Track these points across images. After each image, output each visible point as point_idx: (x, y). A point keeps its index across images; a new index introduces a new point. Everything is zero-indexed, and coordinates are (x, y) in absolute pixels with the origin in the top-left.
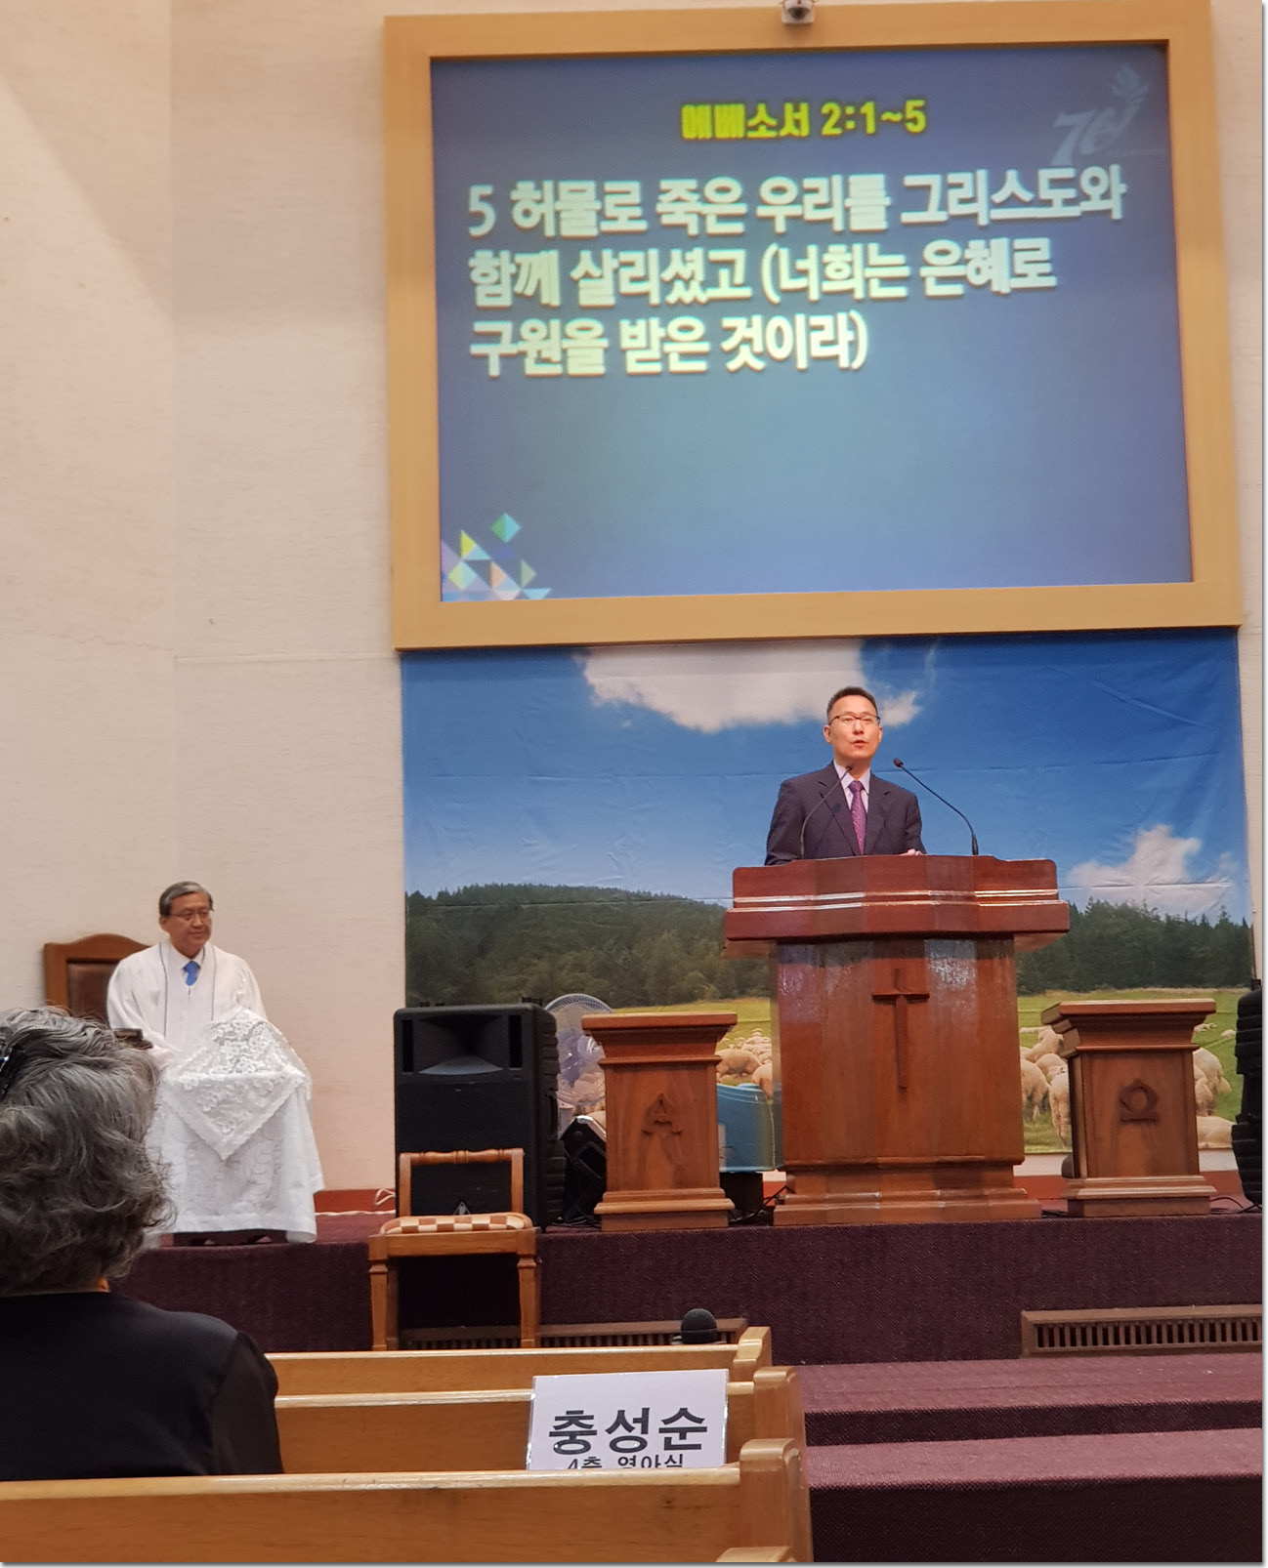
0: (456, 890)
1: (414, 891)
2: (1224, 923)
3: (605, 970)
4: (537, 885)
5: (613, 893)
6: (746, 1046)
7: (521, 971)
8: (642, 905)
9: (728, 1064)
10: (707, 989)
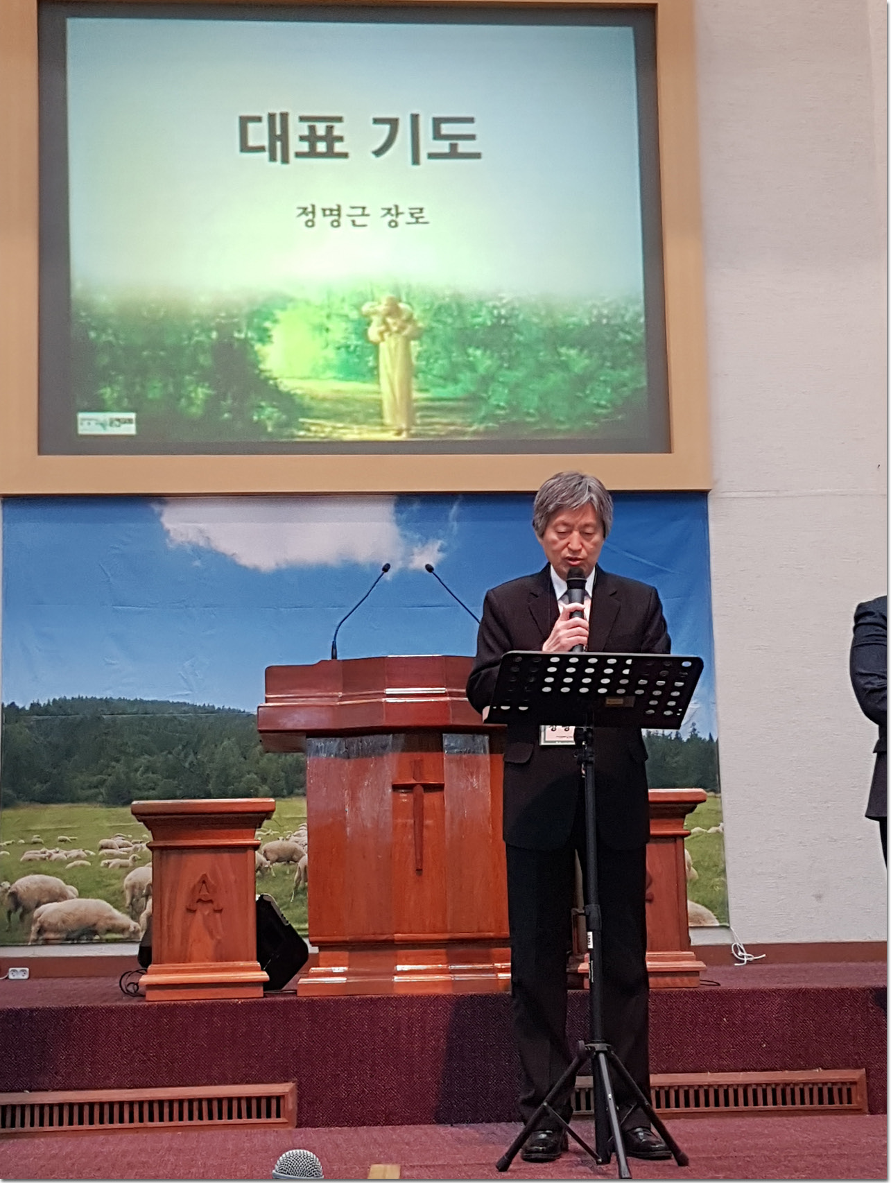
0: (46, 702)
1: (10, 703)
2: (694, 737)
3: (173, 772)
4: (116, 697)
5: (182, 706)
6: (293, 838)
7: (101, 773)
8: (207, 717)
9: (277, 854)
10: (260, 789)
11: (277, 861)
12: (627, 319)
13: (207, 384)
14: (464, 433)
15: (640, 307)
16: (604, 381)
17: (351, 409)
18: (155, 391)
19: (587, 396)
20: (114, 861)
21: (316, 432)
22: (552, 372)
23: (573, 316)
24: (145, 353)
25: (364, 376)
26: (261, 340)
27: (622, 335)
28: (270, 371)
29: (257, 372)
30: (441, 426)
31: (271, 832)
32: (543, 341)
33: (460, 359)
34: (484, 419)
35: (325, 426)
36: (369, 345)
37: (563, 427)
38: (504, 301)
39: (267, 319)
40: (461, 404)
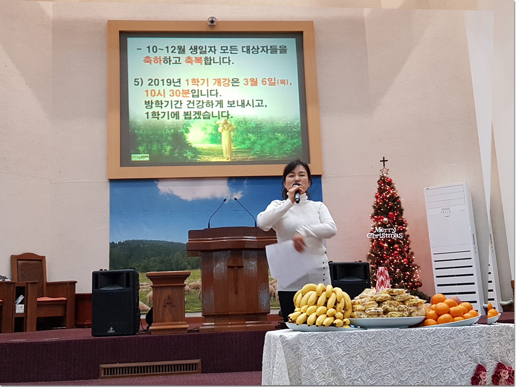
3: (162, 262)
4: (144, 240)
5: (164, 242)
8: (171, 245)
9: (193, 286)
10: (188, 267)
11: (194, 288)
12: (295, 124)
13: (170, 146)
14: (247, 159)
15: (299, 121)
16: (289, 143)
17: (213, 152)
18: (155, 147)
19: (284, 147)
20: (144, 290)
21: (203, 159)
22: (273, 140)
23: (279, 124)
24: (152, 136)
25: (217, 142)
26: (186, 132)
27: (294, 129)
28: (189, 141)
29: (185, 142)
30: (240, 157)
31: (192, 280)
32: (271, 131)
33: (246, 137)
34: (253, 155)
35: (206, 158)
36: (219, 133)
37: (277, 157)
38: (258, 120)
39: (188, 126)
40: (246, 150)
